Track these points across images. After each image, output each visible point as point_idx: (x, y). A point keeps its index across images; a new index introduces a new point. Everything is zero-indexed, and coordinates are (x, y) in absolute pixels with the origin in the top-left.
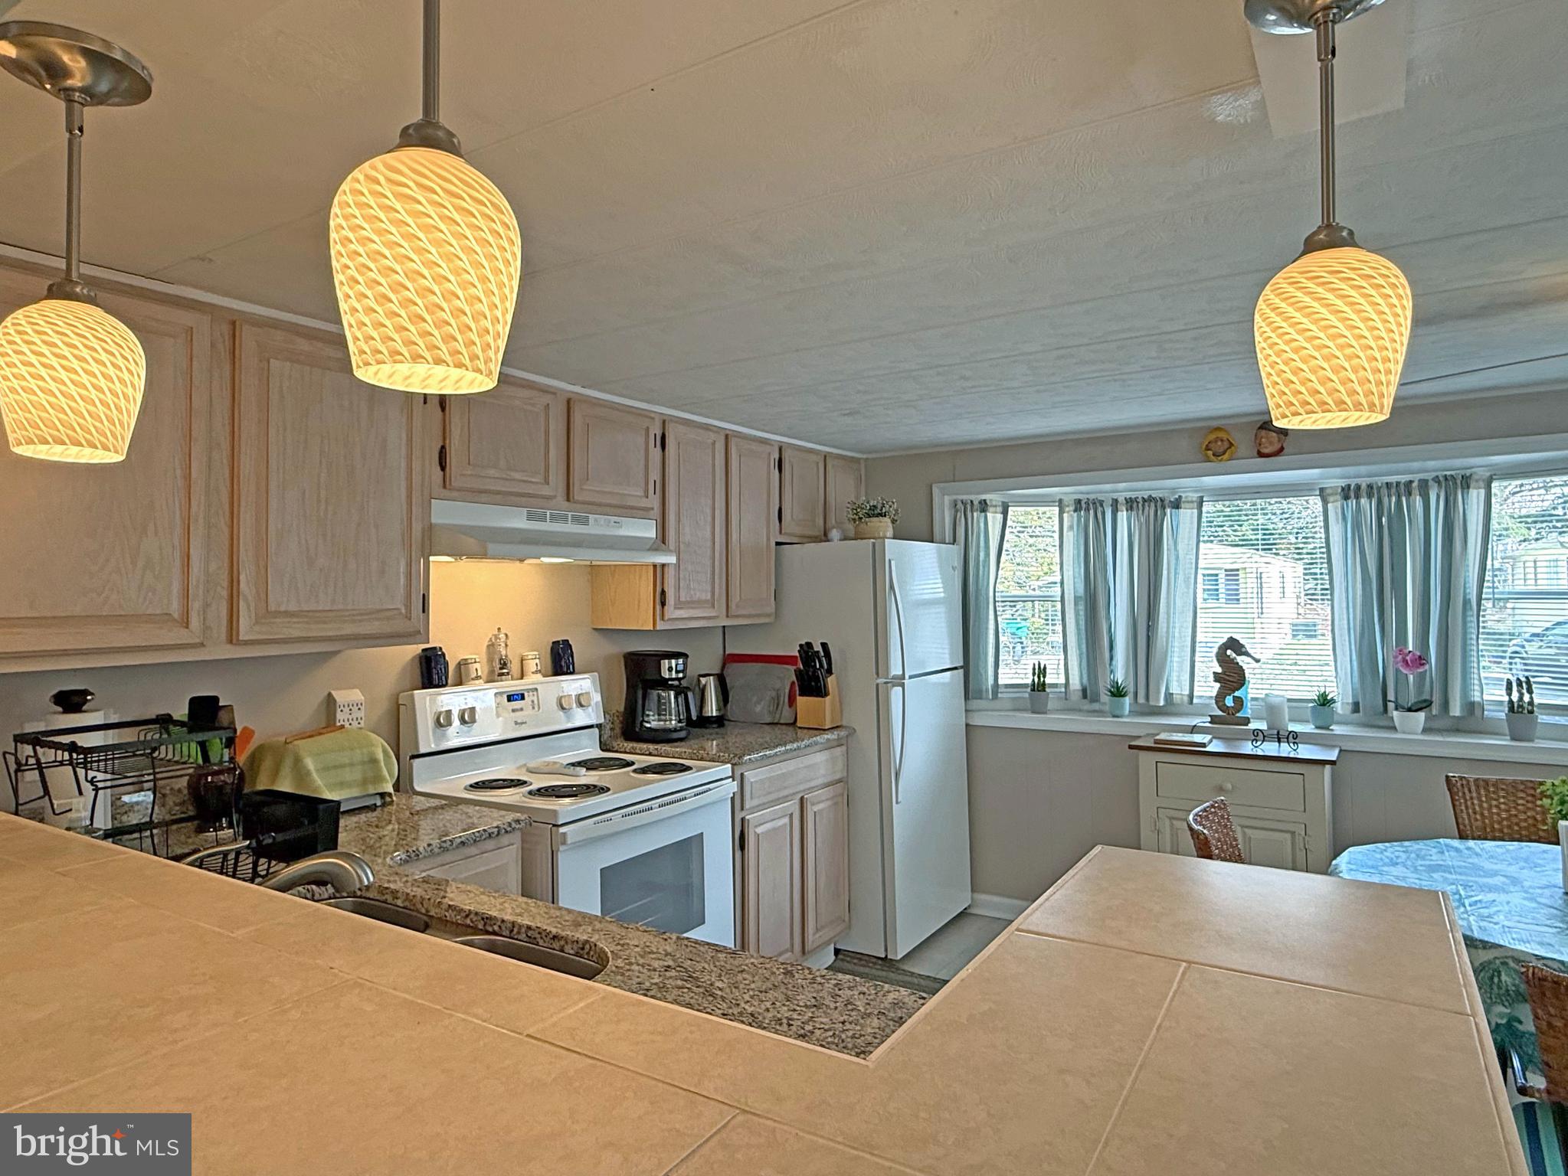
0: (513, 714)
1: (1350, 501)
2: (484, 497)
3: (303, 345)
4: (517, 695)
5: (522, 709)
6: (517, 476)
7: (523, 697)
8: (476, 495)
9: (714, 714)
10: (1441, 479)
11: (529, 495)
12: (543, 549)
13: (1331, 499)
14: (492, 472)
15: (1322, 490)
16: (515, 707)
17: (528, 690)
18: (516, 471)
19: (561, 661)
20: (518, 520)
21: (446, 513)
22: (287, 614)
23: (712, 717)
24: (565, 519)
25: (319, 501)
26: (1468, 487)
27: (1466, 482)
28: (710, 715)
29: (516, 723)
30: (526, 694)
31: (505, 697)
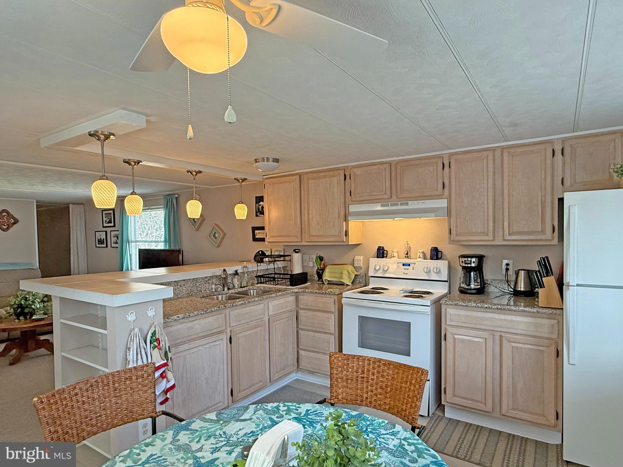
0: (404, 270)
2: (365, 202)
3: (315, 175)
4: (407, 264)
5: (408, 269)
6: (374, 194)
7: (409, 265)
8: (361, 202)
9: (522, 289)
11: (379, 199)
12: (396, 215)
14: (365, 194)
16: (405, 268)
17: (412, 263)
18: (373, 192)
19: (436, 254)
20: (378, 207)
21: (353, 208)
22: (314, 236)
23: (521, 291)
24: (397, 205)
25: (319, 210)
28: (519, 289)
29: (404, 273)
30: (411, 264)
31: (402, 264)
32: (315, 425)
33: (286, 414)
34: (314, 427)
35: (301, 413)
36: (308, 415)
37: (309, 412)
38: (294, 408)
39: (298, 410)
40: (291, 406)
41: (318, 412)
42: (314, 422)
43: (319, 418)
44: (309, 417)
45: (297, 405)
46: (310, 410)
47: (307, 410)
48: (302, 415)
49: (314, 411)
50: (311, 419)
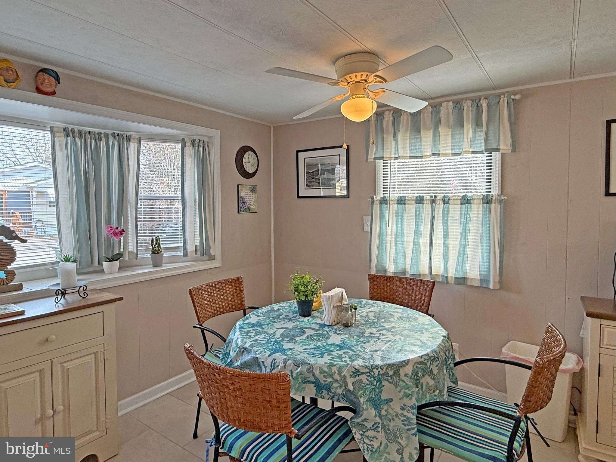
1: (69, 138)
10: (116, 135)
13: (58, 135)
15: (51, 128)
26: (129, 142)
27: (128, 139)
32: (315, 347)
33: (342, 355)
34: (316, 346)
35: (328, 355)
36: (321, 354)
37: (320, 355)
38: (335, 360)
39: (331, 357)
40: (339, 361)
41: (312, 356)
42: (316, 348)
43: (311, 351)
44: (320, 352)
45: (333, 362)
46: (320, 357)
47: (322, 357)
48: (327, 353)
49: (315, 356)
50: (318, 351)
